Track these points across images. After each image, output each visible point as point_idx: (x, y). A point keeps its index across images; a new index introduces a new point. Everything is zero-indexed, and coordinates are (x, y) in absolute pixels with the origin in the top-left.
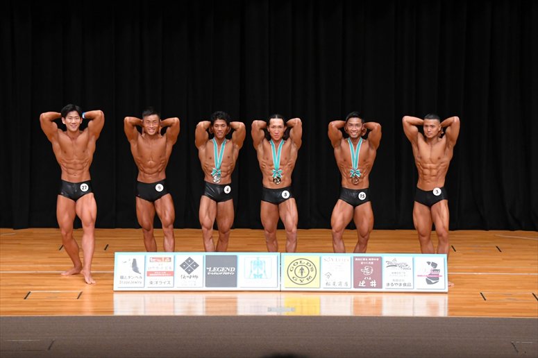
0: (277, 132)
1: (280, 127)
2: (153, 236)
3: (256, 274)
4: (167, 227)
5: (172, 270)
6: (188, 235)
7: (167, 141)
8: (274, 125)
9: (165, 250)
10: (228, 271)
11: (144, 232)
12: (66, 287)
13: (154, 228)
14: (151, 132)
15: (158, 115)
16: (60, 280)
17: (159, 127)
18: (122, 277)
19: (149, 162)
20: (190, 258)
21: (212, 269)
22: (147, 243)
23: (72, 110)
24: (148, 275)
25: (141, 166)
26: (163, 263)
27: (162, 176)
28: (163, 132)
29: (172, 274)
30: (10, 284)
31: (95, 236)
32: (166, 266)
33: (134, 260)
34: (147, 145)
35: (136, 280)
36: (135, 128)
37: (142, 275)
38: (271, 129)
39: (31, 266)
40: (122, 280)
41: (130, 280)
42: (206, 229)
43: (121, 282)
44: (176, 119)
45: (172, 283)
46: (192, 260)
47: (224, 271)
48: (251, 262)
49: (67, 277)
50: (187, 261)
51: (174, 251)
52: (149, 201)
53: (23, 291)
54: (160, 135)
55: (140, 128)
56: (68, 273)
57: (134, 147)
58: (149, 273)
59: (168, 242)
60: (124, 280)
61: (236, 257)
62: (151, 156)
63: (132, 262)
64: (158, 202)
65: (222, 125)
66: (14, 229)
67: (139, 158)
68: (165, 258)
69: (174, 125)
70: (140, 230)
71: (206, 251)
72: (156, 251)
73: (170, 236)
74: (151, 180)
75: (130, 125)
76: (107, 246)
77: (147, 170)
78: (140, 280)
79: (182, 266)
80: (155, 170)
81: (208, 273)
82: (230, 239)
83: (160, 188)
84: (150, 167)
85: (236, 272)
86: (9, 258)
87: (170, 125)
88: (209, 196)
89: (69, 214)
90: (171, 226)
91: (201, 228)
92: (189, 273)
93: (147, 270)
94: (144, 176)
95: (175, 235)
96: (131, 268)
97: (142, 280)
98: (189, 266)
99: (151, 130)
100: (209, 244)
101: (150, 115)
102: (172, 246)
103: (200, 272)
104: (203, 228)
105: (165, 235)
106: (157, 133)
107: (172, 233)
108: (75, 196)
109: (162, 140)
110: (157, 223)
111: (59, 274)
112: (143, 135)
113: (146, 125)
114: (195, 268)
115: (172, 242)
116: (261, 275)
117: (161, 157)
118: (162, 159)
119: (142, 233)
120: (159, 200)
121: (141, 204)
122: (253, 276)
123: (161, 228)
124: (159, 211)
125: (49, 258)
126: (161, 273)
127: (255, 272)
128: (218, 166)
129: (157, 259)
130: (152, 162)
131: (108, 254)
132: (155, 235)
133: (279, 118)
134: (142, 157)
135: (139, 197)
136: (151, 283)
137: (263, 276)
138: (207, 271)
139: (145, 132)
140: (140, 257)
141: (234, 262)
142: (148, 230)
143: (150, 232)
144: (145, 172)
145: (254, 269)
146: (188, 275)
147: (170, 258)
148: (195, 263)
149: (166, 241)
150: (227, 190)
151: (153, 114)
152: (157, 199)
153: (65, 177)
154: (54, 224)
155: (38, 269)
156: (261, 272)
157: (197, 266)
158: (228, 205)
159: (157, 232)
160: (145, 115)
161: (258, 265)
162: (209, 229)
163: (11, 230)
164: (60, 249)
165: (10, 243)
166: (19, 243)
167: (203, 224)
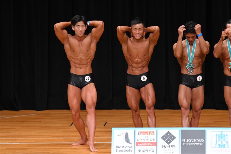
2: (139, 116)
3: (220, 144)
4: (150, 108)
5: (156, 141)
6: (167, 114)
7: (149, 44)
9: (149, 126)
10: (198, 142)
11: (132, 112)
13: (140, 109)
14: (138, 37)
15: (143, 24)
16: (71, 149)
17: (143, 33)
18: (117, 147)
19: (136, 59)
20: (168, 132)
21: (186, 140)
22: (135, 121)
23: (79, 21)
24: (137, 145)
25: (130, 62)
26: (148, 136)
27: (146, 70)
28: (147, 36)
29: (155, 144)
31: (96, 115)
32: (150, 138)
33: (127, 134)
34: (135, 46)
35: (128, 149)
36: (125, 34)
37: (133, 145)
39: (49, 138)
40: (117, 149)
41: (124, 149)
43: (117, 151)
44: (157, 28)
45: (155, 151)
46: (170, 134)
47: (195, 142)
48: (216, 135)
49: (77, 147)
50: (166, 134)
51: (155, 127)
52: (136, 88)
54: (144, 39)
55: (129, 34)
56: (77, 144)
57: (124, 48)
58: (138, 144)
59: (151, 120)
60: (119, 149)
61: (204, 131)
62: (138, 55)
63: (125, 135)
64: (143, 89)
66: (36, 111)
67: (128, 56)
68: (150, 132)
69: (155, 32)
70: (130, 111)
71: (182, 127)
72: (142, 127)
73: (152, 115)
74: (137, 72)
75: (121, 32)
76: (106, 122)
77: (134, 65)
78: (131, 149)
79: (162, 138)
80: (140, 65)
81: (183, 144)
82: (200, 117)
83: (144, 78)
84: (137, 63)
85: (204, 143)
86: (33, 133)
87: (152, 32)
88: (186, 85)
89: (77, 99)
90: (153, 108)
92: (168, 143)
93: (136, 141)
94: (132, 70)
95: (156, 115)
96: (124, 140)
97: (133, 149)
98: (168, 138)
99: (138, 36)
100: (186, 121)
101: (137, 24)
102: (154, 123)
103: (176, 142)
104: (182, 109)
105: (148, 115)
106: (142, 37)
107: (153, 113)
108: (81, 85)
109: (146, 43)
110: (142, 105)
111: (71, 145)
112: (132, 39)
113: (134, 32)
114: (173, 140)
115: (154, 119)
116: (224, 145)
117: (145, 55)
118: (146, 57)
119: (131, 113)
120: (143, 88)
121: (130, 91)
122: (218, 146)
123: (145, 109)
124: (143, 96)
125: (62, 132)
126: (147, 144)
127: (219, 143)
128: (191, 61)
129: (143, 133)
130: (138, 59)
131: (107, 129)
132: (140, 115)
134: (130, 55)
135: (128, 86)
136: (140, 151)
137: (226, 146)
138: (182, 142)
139: (133, 36)
140: (131, 131)
141: (203, 135)
142: (136, 111)
143: (137, 113)
144: (133, 67)
145: (219, 140)
146: (167, 145)
147: (154, 132)
148: (173, 136)
149: (149, 120)
150: (200, 78)
151: (139, 23)
152: (142, 87)
153: (73, 71)
154: (66, 106)
155: (54, 141)
156: (224, 143)
157: (174, 138)
158: (200, 90)
159: (142, 112)
160: (133, 24)
161: (222, 137)
163: (34, 111)
164: (71, 126)
165: (34, 121)
166: (41, 122)
167: (182, 106)
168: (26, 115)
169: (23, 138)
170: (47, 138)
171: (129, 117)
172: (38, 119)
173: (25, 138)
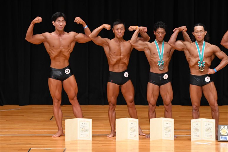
0: (199, 35)
1: (201, 31)
8: (197, 30)
12: (54, 145)
16: (51, 140)
30: (17, 143)
38: (195, 34)
39: (31, 131)
42: (152, 106)
53: (26, 148)
65: (162, 33)
66: (20, 105)
83: (126, 75)
86: (16, 126)
88: (154, 83)
91: (148, 105)
104: (150, 105)
113: (116, 31)
125: (43, 125)
133: (200, 25)
150: (166, 77)
155: (35, 133)
160: (115, 24)
162: (153, 106)
163: (18, 106)
164: (51, 119)
165: (17, 115)
166: (23, 116)
167: (149, 102)
168: (10, 109)
169: (7, 131)
170: (29, 131)
171: (103, 112)
172: (21, 113)
173: (9, 131)
